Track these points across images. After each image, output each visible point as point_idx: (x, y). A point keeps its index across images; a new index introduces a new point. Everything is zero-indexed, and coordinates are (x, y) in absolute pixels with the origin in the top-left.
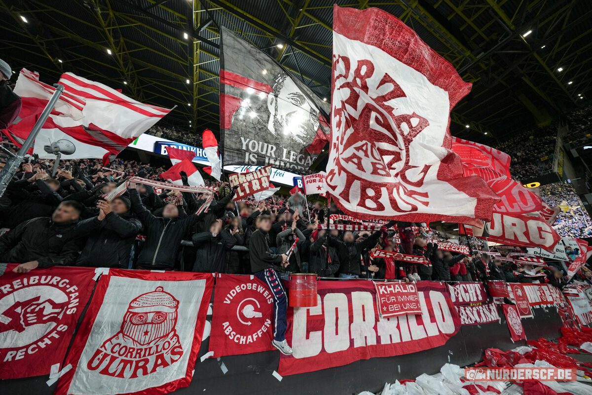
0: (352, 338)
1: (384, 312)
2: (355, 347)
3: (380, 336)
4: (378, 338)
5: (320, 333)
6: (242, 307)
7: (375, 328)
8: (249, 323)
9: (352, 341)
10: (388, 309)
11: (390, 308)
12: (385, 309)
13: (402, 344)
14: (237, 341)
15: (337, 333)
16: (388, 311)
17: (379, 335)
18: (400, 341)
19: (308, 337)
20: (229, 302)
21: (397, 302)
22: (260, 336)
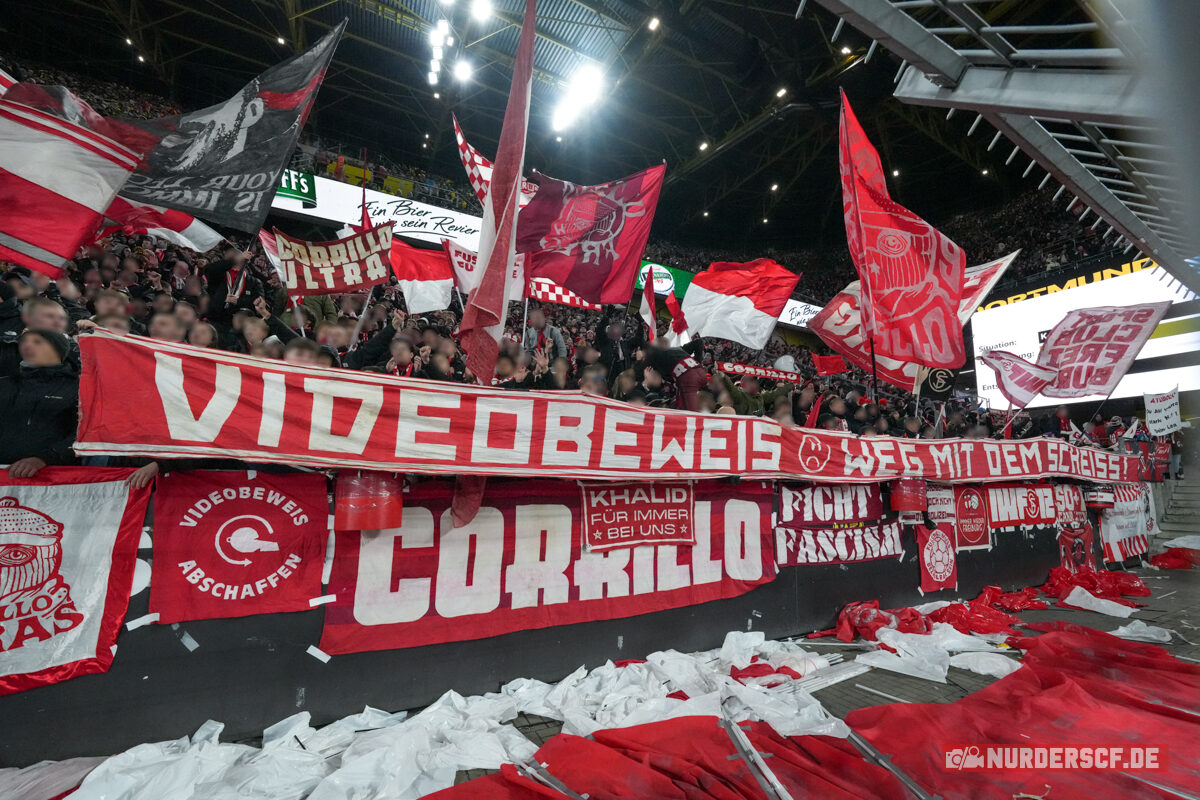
0: (507, 591)
1: (593, 541)
2: (513, 607)
3: (578, 587)
4: (574, 591)
5: (427, 581)
6: (229, 531)
7: (569, 573)
8: (247, 562)
9: (506, 598)
10: (604, 536)
11: (609, 534)
12: (598, 535)
13: (631, 598)
14: (219, 595)
15: (469, 582)
16: (604, 540)
17: (576, 584)
18: (627, 593)
19: (394, 588)
20: (193, 523)
21: (631, 522)
22: (274, 585)
